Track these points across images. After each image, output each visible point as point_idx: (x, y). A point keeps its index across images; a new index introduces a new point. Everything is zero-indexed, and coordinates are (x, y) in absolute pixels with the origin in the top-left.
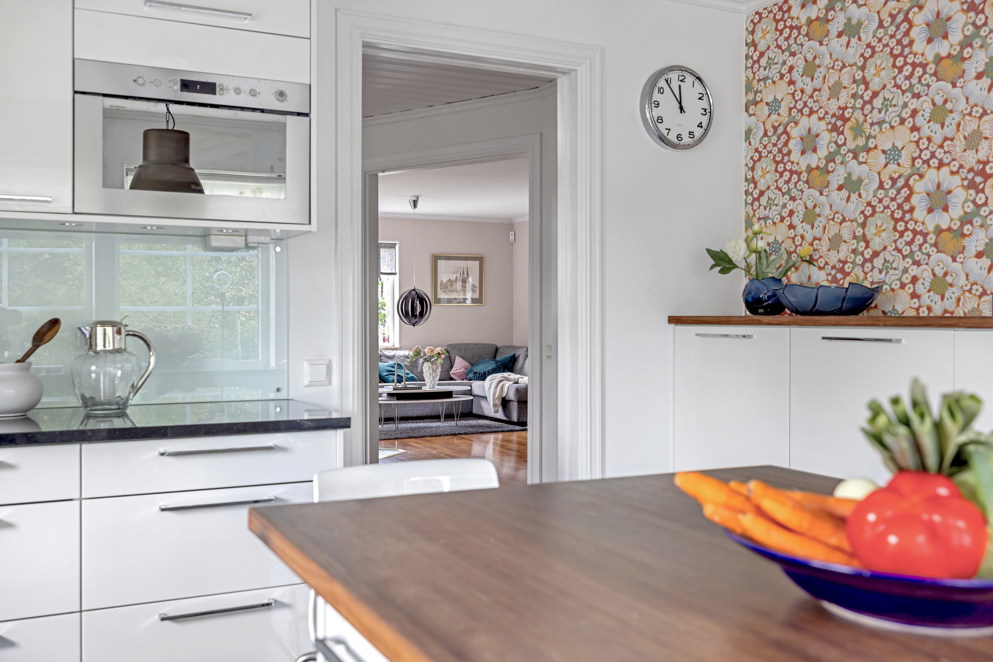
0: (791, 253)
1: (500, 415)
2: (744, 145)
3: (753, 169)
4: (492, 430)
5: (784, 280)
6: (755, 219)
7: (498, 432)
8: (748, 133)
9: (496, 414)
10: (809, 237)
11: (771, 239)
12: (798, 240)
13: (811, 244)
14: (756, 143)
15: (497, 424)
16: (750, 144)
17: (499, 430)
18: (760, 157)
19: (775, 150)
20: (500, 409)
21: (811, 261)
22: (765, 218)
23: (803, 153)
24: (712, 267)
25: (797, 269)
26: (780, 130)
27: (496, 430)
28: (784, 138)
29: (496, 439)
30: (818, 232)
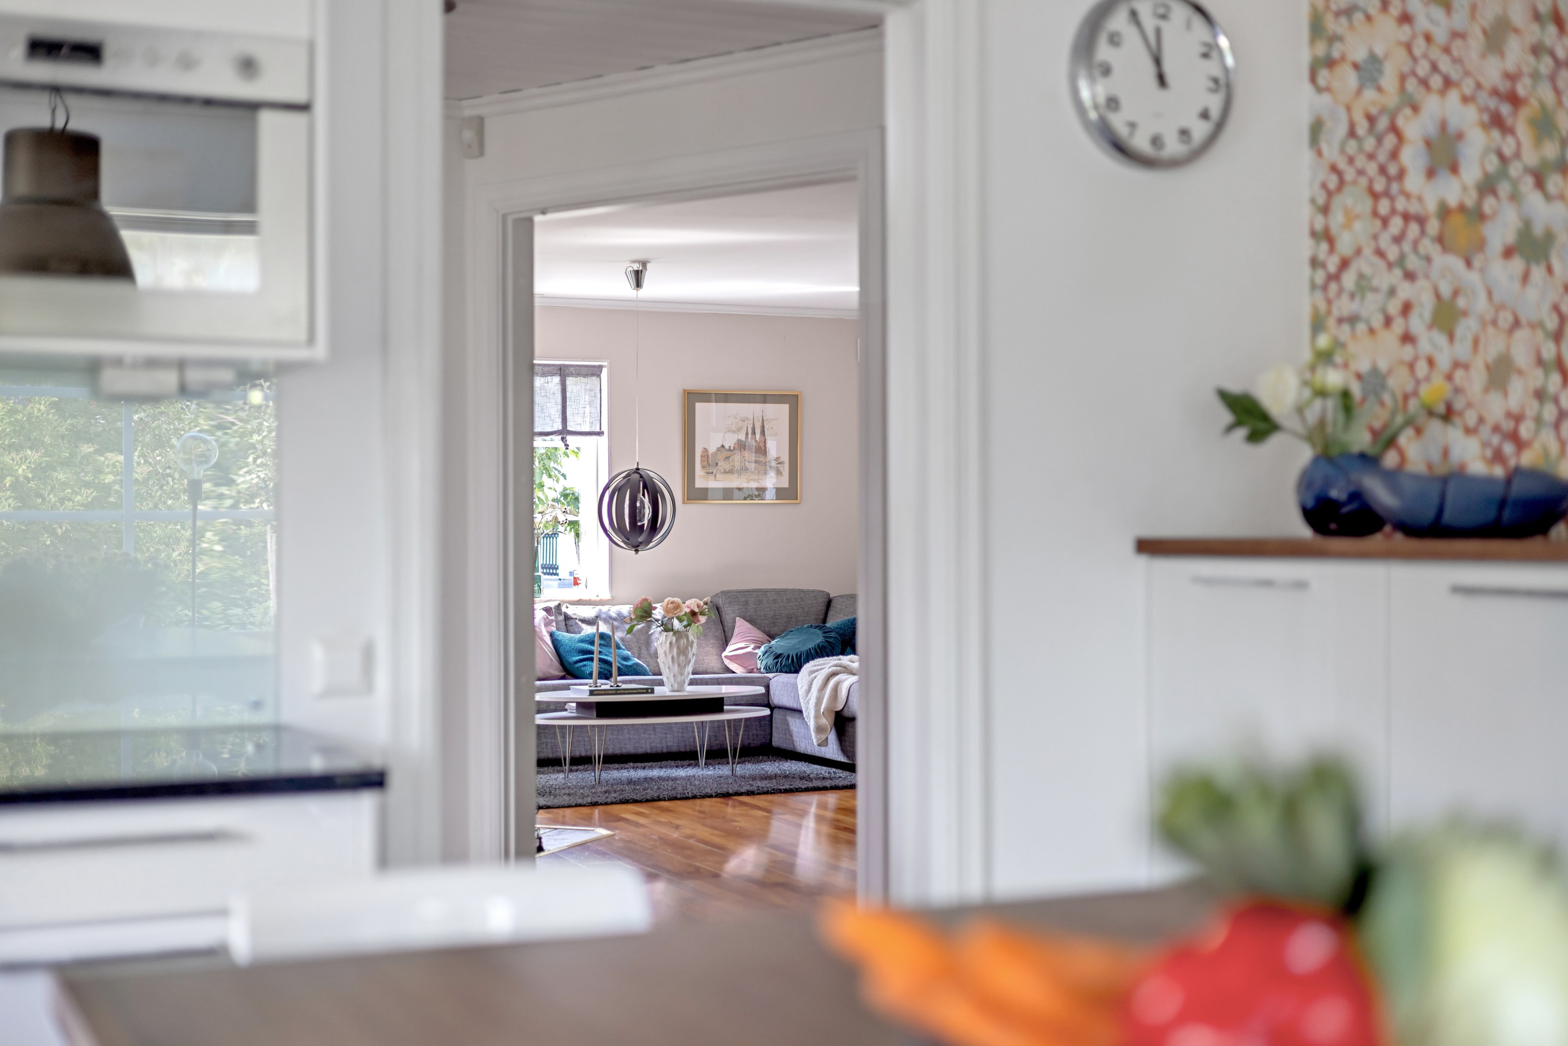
0: (1406, 397)
1: (832, 751)
2: (1307, 155)
3: (1325, 210)
4: (810, 785)
5: (1390, 459)
6: (1331, 322)
7: (825, 789)
8: (1316, 130)
9: (823, 748)
10: (1444, 362)
11: (1364, 366)
12: (1422, 368)
13: (1449, 378)
14: (1331, 151)
15: (824, 770)
16: (1319, 153)
17: (828, 783)
18: (1342, 183)
19: (1372, 169)
20: (832, 737)
21: (1448, 415)
22: (1352, 320)
23: (1431, 173)
24: (1230, 428)
25: (1419, 431)
26: (1383, 123)
27: (819, 784)
28: (1390, 141)
29: (822, 806)
30: (1462, 350)
